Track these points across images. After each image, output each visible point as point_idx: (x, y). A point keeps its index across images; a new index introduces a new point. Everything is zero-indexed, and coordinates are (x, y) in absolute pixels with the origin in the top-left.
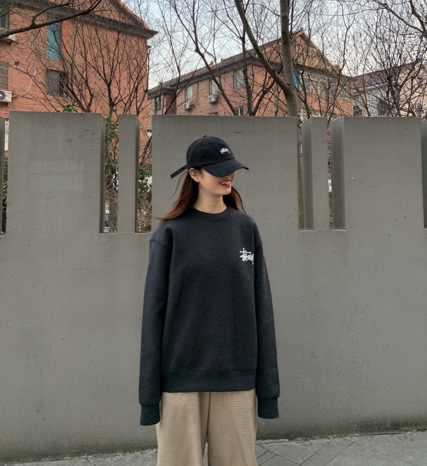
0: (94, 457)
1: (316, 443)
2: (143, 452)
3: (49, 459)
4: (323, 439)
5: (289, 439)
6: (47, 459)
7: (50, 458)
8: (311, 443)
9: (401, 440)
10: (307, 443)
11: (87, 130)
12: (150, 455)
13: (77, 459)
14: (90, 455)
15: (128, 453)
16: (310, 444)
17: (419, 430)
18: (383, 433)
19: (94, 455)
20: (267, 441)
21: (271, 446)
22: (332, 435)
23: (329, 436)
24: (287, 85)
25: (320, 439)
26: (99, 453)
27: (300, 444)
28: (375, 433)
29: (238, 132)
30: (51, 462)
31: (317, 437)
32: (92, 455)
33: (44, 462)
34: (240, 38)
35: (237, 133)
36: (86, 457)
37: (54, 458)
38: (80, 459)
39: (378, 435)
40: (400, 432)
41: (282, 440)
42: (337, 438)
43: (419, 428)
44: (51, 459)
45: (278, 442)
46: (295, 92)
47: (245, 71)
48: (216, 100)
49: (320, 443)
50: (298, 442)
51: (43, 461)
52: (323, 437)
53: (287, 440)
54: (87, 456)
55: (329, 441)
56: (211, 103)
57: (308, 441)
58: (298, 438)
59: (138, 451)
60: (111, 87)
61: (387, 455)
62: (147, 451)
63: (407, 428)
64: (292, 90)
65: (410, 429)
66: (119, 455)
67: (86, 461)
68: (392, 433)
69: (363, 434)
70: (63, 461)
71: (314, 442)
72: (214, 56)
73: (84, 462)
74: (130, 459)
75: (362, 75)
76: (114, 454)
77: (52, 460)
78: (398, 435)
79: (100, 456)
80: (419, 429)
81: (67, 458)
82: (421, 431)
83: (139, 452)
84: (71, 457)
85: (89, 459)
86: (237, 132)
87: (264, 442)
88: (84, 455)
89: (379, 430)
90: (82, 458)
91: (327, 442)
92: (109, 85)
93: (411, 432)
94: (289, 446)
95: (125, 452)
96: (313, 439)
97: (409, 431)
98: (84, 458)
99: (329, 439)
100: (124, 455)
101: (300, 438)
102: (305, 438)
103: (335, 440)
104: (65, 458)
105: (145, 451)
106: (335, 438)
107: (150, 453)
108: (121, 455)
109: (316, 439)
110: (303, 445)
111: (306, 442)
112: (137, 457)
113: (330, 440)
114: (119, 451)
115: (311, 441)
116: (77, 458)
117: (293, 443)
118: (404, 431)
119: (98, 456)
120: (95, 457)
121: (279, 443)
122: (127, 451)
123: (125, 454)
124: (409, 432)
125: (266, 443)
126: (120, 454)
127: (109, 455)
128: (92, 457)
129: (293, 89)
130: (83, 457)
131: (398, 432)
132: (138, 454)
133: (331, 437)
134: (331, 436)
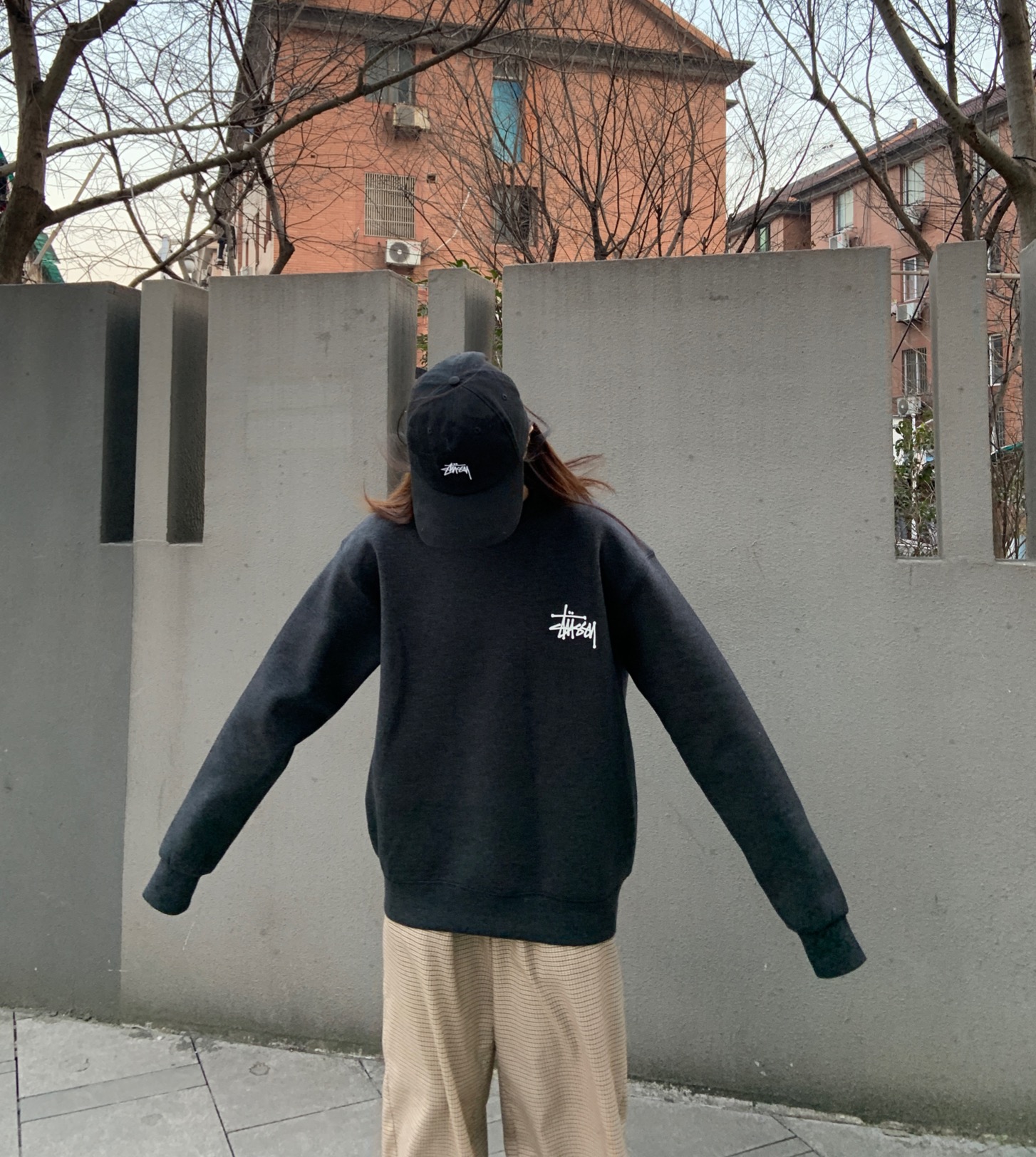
0: (376, 1059)
1: (942, 1145)
3: (285, 1046)
5: (864, 1119)
6: (281, 1044)
7: (288, 1043)
8: (926, 1141)
10: (914, 1139)
13: (341, 1057)
14: (370, 1053)
16: (921, 1144)
20: (801, 1112)
21: (809, 1126)
22: (996, 1134)
23: (986, 1136)
25: (956, 1138)
27: (893, 1138)
29: (719, 298)
30: (288, 1052)
31: (948, 1131)
32: (373, 1055)
33: (272, 1050)
36: (359, 1056)
37: (295, 1045)
38: (346, 1058)
41: (843, 1116)
42: (1008, 1146)
44: (290, 1046)
45: (833, 1122)
49: (952, 1148)
50: (888, 1131)
51: (272, 1047)
52: (964, 1135)
53: (860, 1121)
54: (363, 1055)
55: (980, 1147)
57: (920, 1135)
58: (892, 1122)
67: (359, 1064)
70: (312, 1055)
71: (935, 1140)
77: (290, 1049)
81: (320, 1050)
84: (330, 1050)
85: (364, 1062)
86: (716, 295)
87: (792, 1111)
88: (357, 1052)
90: (352, 1057)
91: (975, 1151)
94: (857, 1137)
96: (936, 1133)
98: (356, 1059)
99: (983, 1142)
101: (897, 1123)
102: (911, 1126)
103: (1002, 1148)
104: (316, 1050)
106: (1002, 1143)
109: (945, 1135)
110: (901, 1142)
111: (912, 1136)
113: (986, 1148)
115: (927, 1137)
116: (341, 1054)
117: (875, 1132)
121: (835, 1124)
125: (799, 1117)
128: (371, 1059)
130: (355, 1056)
133: (989, 1139)
134: (993, 1136)
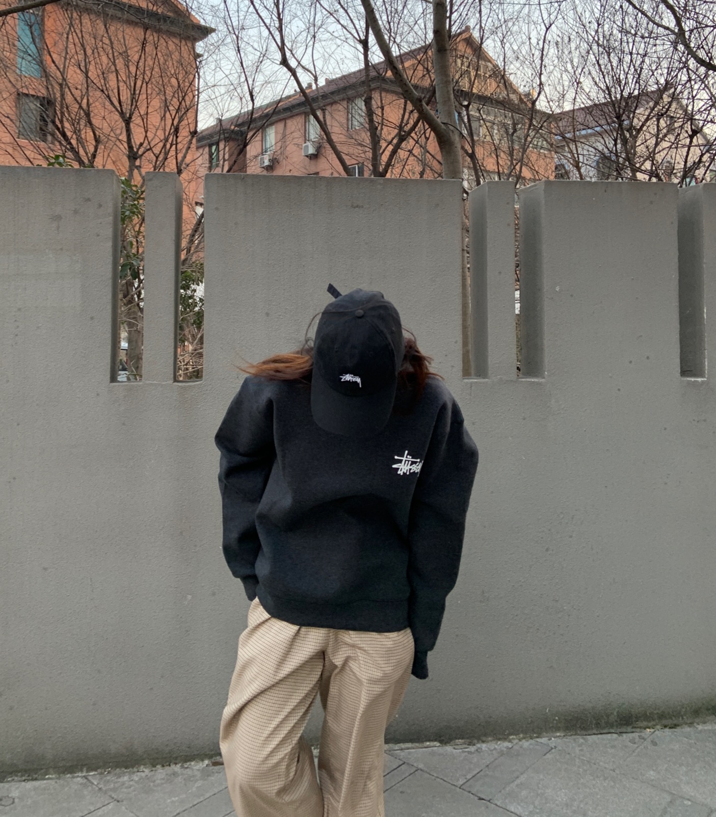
0: (98, 774)
1: (488, 748)
2: (186, 766)
3: (19, 779)
4: (499, 742)
5: (441, 742)
6: (16, 778)
7: (22, 776)
8: (479, 748)
9: (635, 743)
10: (472, 749)
11: (89, 200)
12: (198, 770)
13: (68, 778)
14: (92, 770)
15: (159, 766)
16: (477, 750)
17: (665, 727)
18: (605, 731)
19: (99, 771)
20: (403, 745)
21: (409, 753)
22: (516, 735)
23: (511, 737)
24: (442, 125)
25: (494, 742)
26: (109, 768)
27: (461, 750)
28: (590, 732)
29: (357, 206)
30: (23, 783)
31: (490, 739)
32: (96, 770)
33: (10, 784)
34: (361, 41)
35: (355, 208)
36: (84, 774)
37: (29, 776)
38: (73, 777)
39: (594, 734)
40: (634, 730)
41: (428, 743)
42: (524, 741)
43: (664, 722)
44: (24, 778)
45: (422, 748)
46: (456, 138)
47: (367, 100)
48: (316, 151)
49: (495, 749)
50: (456, 747)
51: (8, 782)
52: (499, 739)
53: (437, 744)
54: (87, 772)
55: (510, 745)
56: (307, 156)
57: (474, 745)
58: (457, 741)
59: (176, 764)
60: (132, 125)
61: (611, 770)
62: (193, 763)
63: (645, 723)
64: (451, 133)
65: (650, 724)
66: (143, 771)
67: (85, 780)
68: (619, 730)
69: (569, 734)
70: (45, 781)
71: (484, 746)
72: (314, 73)
73: (81, 784)
74: (163, 777)
75: (570, 111)
76: (135, 769)
77: (24, 781)
78: (630, 734)
79: (109, 772)
80: (667, 724)
81: (51, 776)
82: (670, 728)
83: (178, 766)
84: (59, 774)
85: (90, 778)
86: (355, 205)
87: (397, 747)
88: (82, 771)
89: (598, 725)
90: (78, 776)
91: (507, 748)
92: (128, 122)
93: (652, 730)
94: (440, 755)
95: (154, 766)
96: (483, 742)
97: (649, 728)
98: (82, 777)
99: (510, 741)
100: (152, 771)
101: (460, 740)
102: (468, 740)
103: (521, 743)
104: (47, 777)
105: (188, 763)
106: (520, 740)
107: (197, 767)
108: (146, 771)
109: (488, 742)
110: (466, 752)
111: (471, 747)
112: (175, 774)
113: (512, 745)
114: (144, 765)
115: (479, 745)
116: (69, 775)
117: (448, 749)
118: (641, 728)
119: (106, 773)
120: (101, 774)
121: (424, 749)
122: (157, 764)
123: (154, 769)
124: (648, 730)
125: (402, 749)
126: (144, 769)
127: (126, 770)
128: (94, 775)
129: (453, 132)
130: (80, 775)
131: (629, 729)
132: (177, 768)
133: (513, 739)
134: (515, 737)
